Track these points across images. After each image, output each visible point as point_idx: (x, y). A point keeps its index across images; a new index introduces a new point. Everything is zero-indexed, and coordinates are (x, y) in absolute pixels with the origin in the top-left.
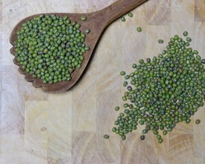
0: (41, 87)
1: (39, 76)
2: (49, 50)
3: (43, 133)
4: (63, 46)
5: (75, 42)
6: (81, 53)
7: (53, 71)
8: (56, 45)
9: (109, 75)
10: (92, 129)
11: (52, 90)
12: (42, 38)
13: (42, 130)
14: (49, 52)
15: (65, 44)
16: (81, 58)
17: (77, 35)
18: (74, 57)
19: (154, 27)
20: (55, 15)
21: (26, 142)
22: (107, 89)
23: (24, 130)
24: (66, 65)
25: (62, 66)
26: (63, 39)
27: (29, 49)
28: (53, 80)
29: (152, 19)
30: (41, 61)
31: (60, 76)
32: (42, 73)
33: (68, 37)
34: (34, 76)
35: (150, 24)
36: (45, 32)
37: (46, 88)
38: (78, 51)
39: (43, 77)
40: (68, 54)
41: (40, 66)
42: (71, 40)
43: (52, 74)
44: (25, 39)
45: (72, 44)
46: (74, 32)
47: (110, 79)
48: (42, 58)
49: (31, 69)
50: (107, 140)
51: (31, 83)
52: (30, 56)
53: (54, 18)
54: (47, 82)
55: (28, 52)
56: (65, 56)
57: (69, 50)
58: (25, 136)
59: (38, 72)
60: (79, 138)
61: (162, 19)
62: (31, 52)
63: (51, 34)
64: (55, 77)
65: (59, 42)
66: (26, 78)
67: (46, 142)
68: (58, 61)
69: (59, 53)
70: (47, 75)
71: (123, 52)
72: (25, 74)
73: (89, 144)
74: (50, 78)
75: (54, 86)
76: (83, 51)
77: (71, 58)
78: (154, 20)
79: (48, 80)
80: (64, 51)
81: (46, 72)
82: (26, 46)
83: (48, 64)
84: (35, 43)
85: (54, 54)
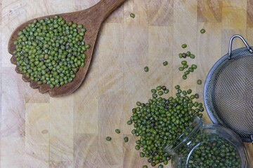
0: (48, 91)
1: (45, 81)
2: (49, 55)
3: (44, 135)
4: (63, 47)
5: (74, 42)
6: (82, 52)
7: (58, 74)
8: (56, 49)
9: (111, 77)
10: (94, 131)
11: (59, 94)
12: (40, 45)
13: (43, 132)
14: (50, 57)
15: (65, 45)
16: (83, 56)
17: (75, 34)
18: (75, 57)
19: (157, 28)
20: (49, 17)
21: (27, 144)
22: (109, 91)
23: (24, 132)
24: (69, 66)
25: (65, 68)
26: (61, 42)
27: (30, 57)
28: (59, 82)
29: (155, 19)
30: (44, 67)
31: (65, 78)
32: (47, 79)
33: (66, 38)
34: (39, 83)
35: (152, 25)
36: (42, 39)
37: (54, 93)
38: (79, 49)
39: (49, 82)
40: (69, 55)
41: (43, 72)
42: (70, 41)
43: (58, 77)
44: (24, 48)
45: (71, 44)
46: (71, 32)
47: (112, 80)
48: (44, 64)
49: (35, 76)
50: (109, 142)
51: (37, 90)
52: (32, 65)
53: (49, 22)
54: (54, 86)
55: (29, 60)
56: (66, 57)
57: (70, 51)
58: (26, 138)
59: (43, 77)
60: (80, 141)
61: (165, 20)
62: (32, 60)
63: (48, 39)
64: (61, 80)
65: (58, 45)
66: (31, 86)
67: (47, 144)
68: (61, 64)
69: (60, 56)
70: (52, 79)
71: (125, 53)
72: (30, 82)
73: (91, 146)
74: (57, 81)
75: (61, 90)
76: (84, 49)
77: (73, 58)
78: (157, 20)
79: (54, 83)
80: (65, 53)
81: (51, 76)
82: (26, 55)
83: (50, 68)
84: (35, 51)
85: (56, 58)
